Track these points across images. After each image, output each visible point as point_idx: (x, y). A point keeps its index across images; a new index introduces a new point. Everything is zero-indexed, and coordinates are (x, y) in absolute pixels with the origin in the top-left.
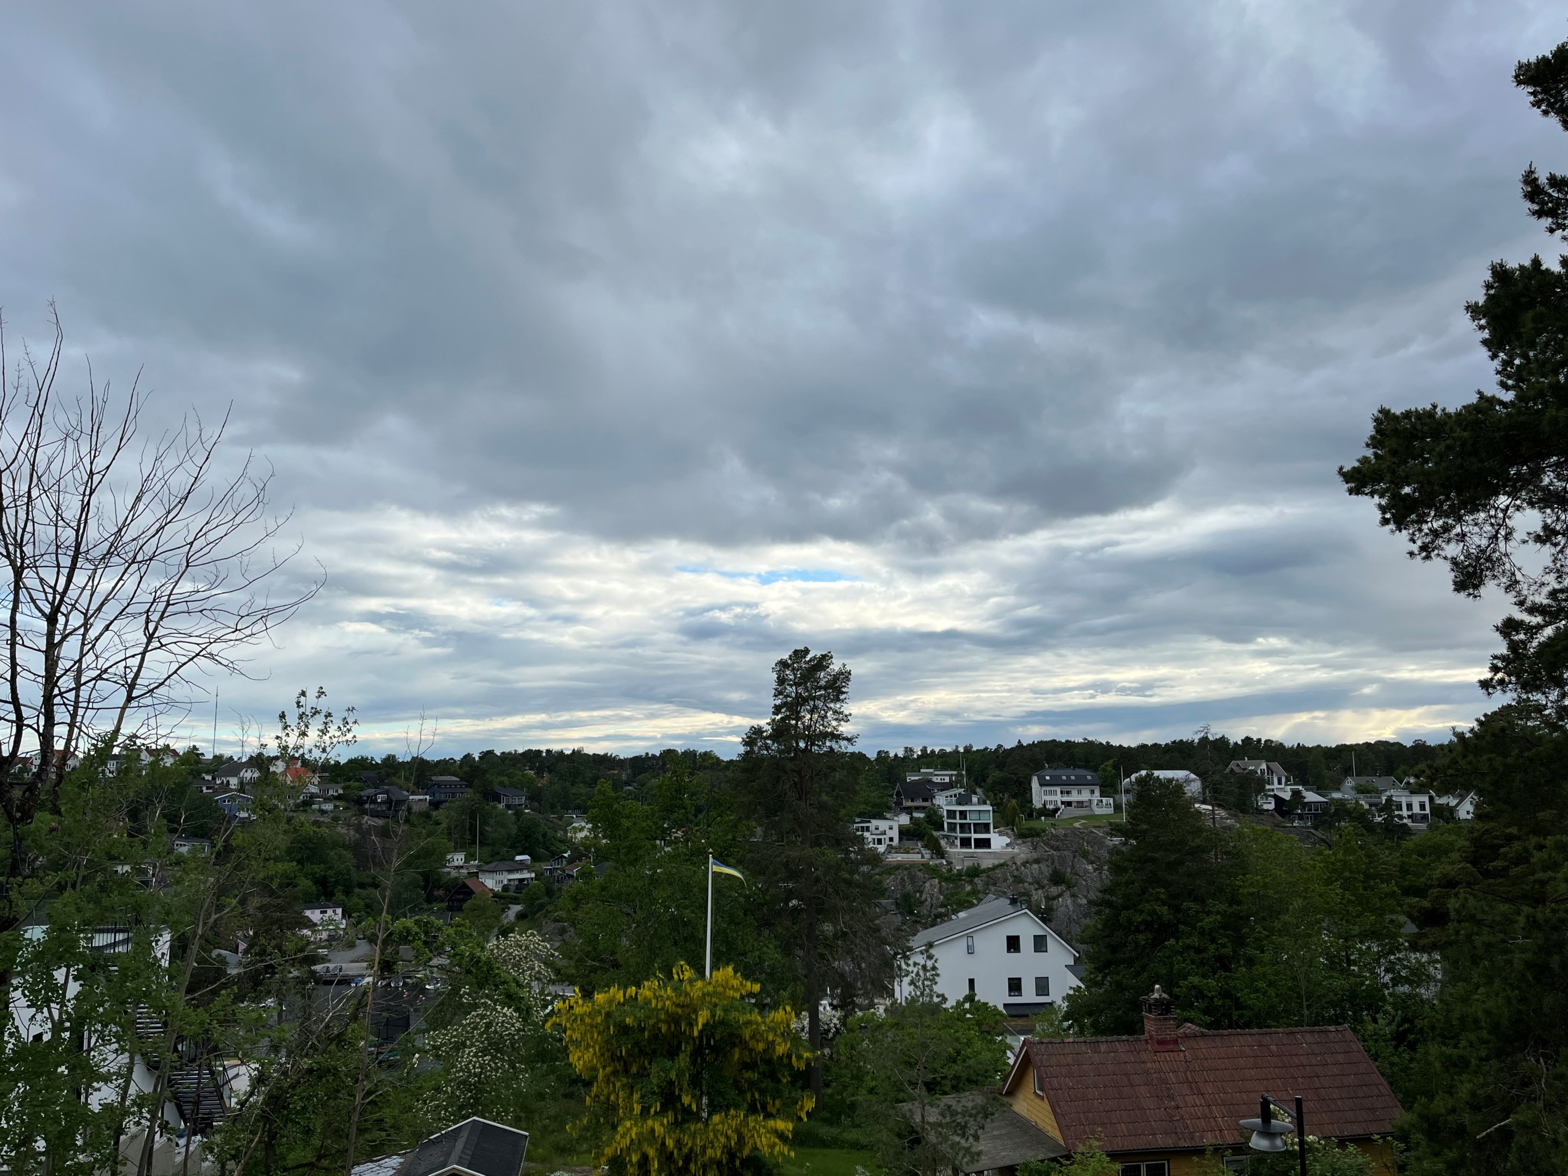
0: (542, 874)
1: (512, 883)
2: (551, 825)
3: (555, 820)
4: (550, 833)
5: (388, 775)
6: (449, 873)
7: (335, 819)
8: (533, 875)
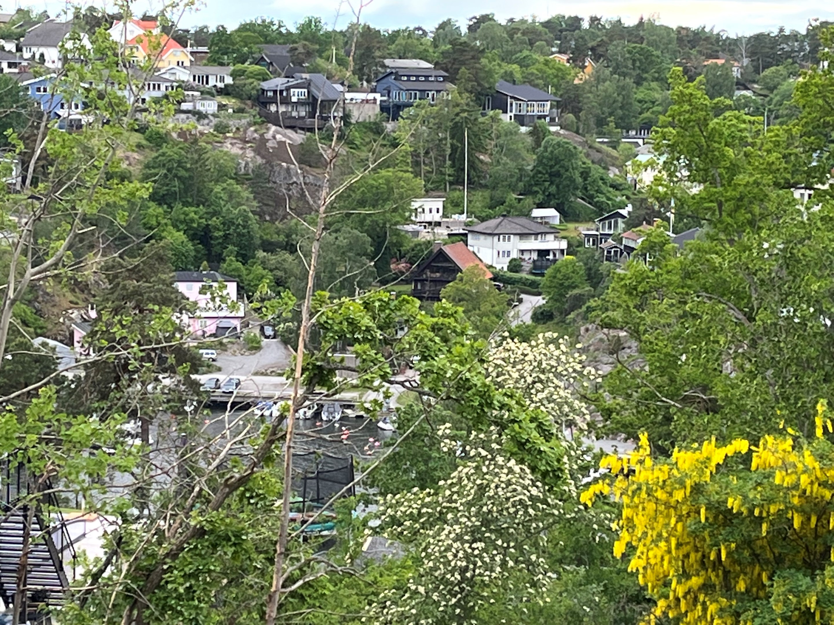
0: (581, 244)
1: (526, 256)
2: (598, 156)
3: (604, 147)
4: (596, 171)
5: (309, 54)
6: (416, 233)
7: (221, 129)
8: (564, 245)
